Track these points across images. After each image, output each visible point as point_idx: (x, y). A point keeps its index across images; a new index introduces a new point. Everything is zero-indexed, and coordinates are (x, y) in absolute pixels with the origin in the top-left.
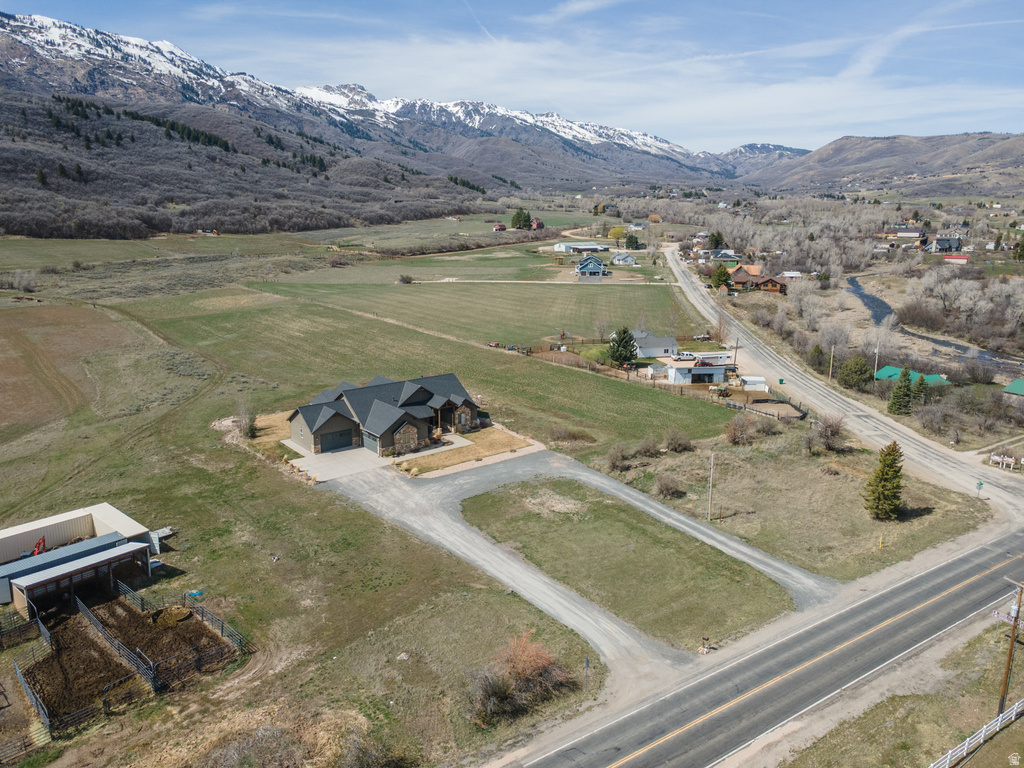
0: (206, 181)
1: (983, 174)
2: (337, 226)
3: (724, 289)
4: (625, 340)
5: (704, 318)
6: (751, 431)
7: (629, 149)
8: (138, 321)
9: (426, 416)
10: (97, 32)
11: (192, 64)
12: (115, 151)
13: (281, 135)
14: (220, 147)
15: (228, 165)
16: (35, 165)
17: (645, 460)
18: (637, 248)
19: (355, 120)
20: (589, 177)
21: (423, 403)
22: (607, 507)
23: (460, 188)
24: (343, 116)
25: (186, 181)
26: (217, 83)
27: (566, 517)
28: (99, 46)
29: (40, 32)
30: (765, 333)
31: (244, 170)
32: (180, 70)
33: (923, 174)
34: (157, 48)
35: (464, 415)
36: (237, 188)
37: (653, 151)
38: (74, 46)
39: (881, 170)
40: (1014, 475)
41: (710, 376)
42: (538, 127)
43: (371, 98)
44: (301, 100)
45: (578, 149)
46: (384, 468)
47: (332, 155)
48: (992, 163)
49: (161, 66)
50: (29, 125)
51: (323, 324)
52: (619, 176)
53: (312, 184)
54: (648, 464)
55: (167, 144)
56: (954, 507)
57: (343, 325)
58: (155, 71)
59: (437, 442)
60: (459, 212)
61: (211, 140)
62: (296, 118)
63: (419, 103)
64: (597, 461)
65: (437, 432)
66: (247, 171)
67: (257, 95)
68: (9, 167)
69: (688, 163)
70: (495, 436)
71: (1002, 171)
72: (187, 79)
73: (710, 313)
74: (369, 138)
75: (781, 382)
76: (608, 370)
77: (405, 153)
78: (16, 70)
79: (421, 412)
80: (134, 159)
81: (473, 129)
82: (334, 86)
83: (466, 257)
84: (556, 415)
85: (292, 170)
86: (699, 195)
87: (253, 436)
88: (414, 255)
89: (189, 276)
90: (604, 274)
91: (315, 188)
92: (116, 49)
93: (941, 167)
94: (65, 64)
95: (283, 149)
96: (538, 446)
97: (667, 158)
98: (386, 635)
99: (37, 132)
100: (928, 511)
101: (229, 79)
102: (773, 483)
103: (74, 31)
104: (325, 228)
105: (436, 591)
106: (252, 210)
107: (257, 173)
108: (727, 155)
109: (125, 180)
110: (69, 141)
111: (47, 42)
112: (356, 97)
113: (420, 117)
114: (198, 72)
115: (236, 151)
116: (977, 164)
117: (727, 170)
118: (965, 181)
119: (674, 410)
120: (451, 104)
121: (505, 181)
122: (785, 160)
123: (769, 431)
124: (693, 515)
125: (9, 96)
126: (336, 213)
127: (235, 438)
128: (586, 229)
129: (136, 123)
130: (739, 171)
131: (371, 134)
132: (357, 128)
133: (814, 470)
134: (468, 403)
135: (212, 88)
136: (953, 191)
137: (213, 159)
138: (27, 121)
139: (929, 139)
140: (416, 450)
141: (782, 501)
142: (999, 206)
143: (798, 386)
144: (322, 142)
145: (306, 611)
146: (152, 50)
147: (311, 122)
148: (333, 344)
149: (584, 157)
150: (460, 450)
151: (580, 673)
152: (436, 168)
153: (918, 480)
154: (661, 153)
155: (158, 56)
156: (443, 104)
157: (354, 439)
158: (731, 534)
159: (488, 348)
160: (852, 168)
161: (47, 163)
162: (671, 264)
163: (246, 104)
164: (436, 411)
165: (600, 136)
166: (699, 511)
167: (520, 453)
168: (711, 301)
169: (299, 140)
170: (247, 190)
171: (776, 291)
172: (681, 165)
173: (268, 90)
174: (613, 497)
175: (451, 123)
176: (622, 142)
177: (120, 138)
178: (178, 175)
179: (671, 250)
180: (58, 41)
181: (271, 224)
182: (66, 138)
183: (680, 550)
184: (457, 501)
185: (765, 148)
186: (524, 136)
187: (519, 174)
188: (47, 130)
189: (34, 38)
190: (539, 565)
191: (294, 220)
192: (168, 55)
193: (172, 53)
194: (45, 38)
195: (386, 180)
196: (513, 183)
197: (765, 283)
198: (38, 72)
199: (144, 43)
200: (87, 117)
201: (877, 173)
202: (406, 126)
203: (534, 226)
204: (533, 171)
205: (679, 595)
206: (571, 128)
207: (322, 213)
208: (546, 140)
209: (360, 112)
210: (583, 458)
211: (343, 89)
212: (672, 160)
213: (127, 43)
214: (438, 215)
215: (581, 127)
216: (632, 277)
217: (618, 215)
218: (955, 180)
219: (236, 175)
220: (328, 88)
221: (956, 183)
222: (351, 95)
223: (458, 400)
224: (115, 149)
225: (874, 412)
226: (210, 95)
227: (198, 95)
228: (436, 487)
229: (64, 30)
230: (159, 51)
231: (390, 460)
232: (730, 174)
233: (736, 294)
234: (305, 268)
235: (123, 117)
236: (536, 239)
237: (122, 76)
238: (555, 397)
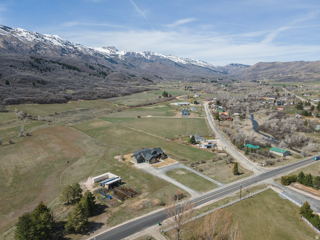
0: (75, 82)
1: (300, 75)
2: (115, 97)
3: (218, 120)
4: (193, 138)
5: (212, 130)
6: (217, 159)
7: (195, 65)
8: (80, 130)
9: (156, 156)
10: (37, 33)
11: (64, 42)
12: (49, 73)
13: (93, 65)
14: (77, 70)
15: (80, 76)
16: (31, 80)
17: (197, 165)
18: (197, 104)
19: (112, 57)
20: (183, 75)
21: (155, 154)
22: (190, 173)
23: (146, 81)
24: (109, 57)
25: (70, 82)
26: (72, 48)
27: (183, 175)
28: (37, 37)
29: (20, 33)
30: (225, 134)
31: (84, 78)
32: (61, 44)
33: (283, 73)
34: (54, 37)
35: (163, 156)
36: (84, 84)
37: (202, 66)
38: (30, 38)
39: (271, 73)
40: (261, 167)
41: (211, 146)
42: (167, 59)
43: (117, 50)
44: (97, 52)
45: (180, 66)
46: (150, 166)
47: (108, 71)
48: (303, 71)
49: (55, 43)
50: (25, 66)
51: (124, 132)
52: (192, 74)
53: (104, 81)
54: (197, 166)
55: (63, 70)
56: (247, 173)
57: (129, 132)
58: (54, 45)
59: (158, 161)
60: (147, 90)
61: (75, 69)
62: (96, 58)
63: (132, 52)
64: (188, 165)
65: (158, 159)
66: (85, 77)
67: (84, 51)
68: (24, 81)
69: (213, 69)
70: (169, 160)
71: (306, 73)
72: (63, 47)
73: (213, 128)
74: (117, 63)
75: (225, 147)
76: (190, 145)
77: (128, 68)
78: (13, 45)
79: (155, 155)
80: (55, 76)
81: (148, 60)
82: (106, 47)
83: (151, 107)
84: (180, 155)
85: (98, 77)
86: (216, 82)
87: (124, 160)
88: (138, 107)
89: (84, 116)
90: (188, 114)
91: (105, 83)
92: (43, 38)
93: (289, 72)
94: (28, 43)
95: (94, 70)
96: (177, 162)
97: (207, 68)
98: (159, 191)
99: (27, 68)
100: (243, 173)
101: (75, 46)
102: (219, 169)
103: (30, 33)
104: (111, 97)
105: (165, 185)
106: (92, 93)
107: (88, 78)
108: (225, 67)
109: (55, 83)
110: (36, 71)
111: (22, 37)
112: (112, 50)
113: (132, 56)
114: (66, 44)
115: (81, 71)
116: (299, 71)
117: (225, 72)
118: (295, 77)
119: (203, 154)
120: (141, 52)
121: (158, 77)
122: (242, 69)
123: (220, 159)
124: (204, 174)
125: (18, 57)
126: (114, 93)
127: (120, 160)
128: (183, 96)
129: (54, 64)
130: (229, 72)
131: (117, 62)
132: (113, 60)
133: (227, 167)
134: (163, 154)
135: (70, 49)
136: (291, 80)
137: (75, 74)
138: (24, 65)
139: (285, 63)
140: (155, 163)
141: (220, 172)
142: (302, 87)
143: (229, 149)
144: (105, 67)
145: (146, 188)
146: (53, 38)
147: (100, 59)
148: (129, 138)
149: (181, 68)
150: (163, 163)
151: (187, 195)
152: (137, 72)
153: (244, 168)
154: (205, 66)
155: (54, 40)
156: (138, 52)
157: (144, 161)
158: (210, 177)
159: (163, 138)
160: (262, 72)
161: (34, 79)
162: (206, 110)
163: (81, 54)
164: (158, 155)
165: (186, 61)
166: (205, 174)
167: (175, 163)
168: (214, 124)
169: (98, 67)
170: (87, 84)
171: (231, 120)
172: (211, 70)
173: (87, 49)
174: (191, 171)
175: (141, 58)
176: (193, 63)
177: (50, 69)
178: (68, 81)
179: (206, 104)
180: (25, 36)
181: (98, 97)
182: (35, 70)
183: (202, 180)
184: (165, 172)
185: (236, 65)
186: (163, 62)
187: (162, 74)
188: (30, 67)
189: (18, 35)
190: (180, 182)
191: (103, 95)
192: (57, 39)
193: (58, 39)
194: (21, 35)
195: (124, 79)
196: (160, 78)
197: (228, 118)
198: (20, 46)
199: (50, 36)
200: (40, 63)
201: (269, 73)
202: (128, 59)
203: (169, 96)
204: (166, 73)
205: (201, 186)
206: (177, 59)
207: (110, 93)
208: (170, 63)
209: (114, 55)
210: (186, 164)
211: (108, 48)
212: (208, 69)
213: (45, 36)
214: (141, 91)
215: (180, 59)
216: (195, 115)
217: (192, 90)
218: (292, 76)
219: (82, 79)
220: (104, 48)
221: (292, 77)
222: (111, 50)
223: (162, 153)
224: (48, 73)
225: (242, 155)
226: (70, 51)
227: (66, 51)
228: (161, 170)
229: (27, 33)
230: (55, 38)
231: (151, 165)
232: (226, 73)
233: (221, 122)
234: (111, 112)
235: (50, 63)
236: (169, 100)
237: (44, 46)
238: (179, 151)
